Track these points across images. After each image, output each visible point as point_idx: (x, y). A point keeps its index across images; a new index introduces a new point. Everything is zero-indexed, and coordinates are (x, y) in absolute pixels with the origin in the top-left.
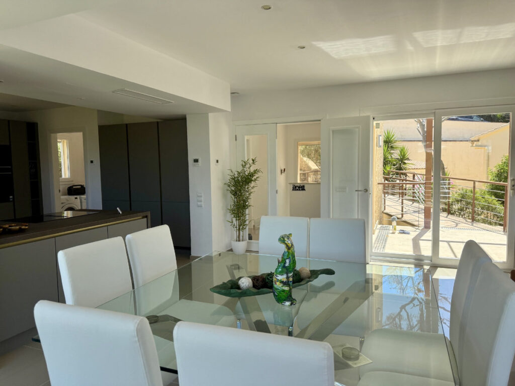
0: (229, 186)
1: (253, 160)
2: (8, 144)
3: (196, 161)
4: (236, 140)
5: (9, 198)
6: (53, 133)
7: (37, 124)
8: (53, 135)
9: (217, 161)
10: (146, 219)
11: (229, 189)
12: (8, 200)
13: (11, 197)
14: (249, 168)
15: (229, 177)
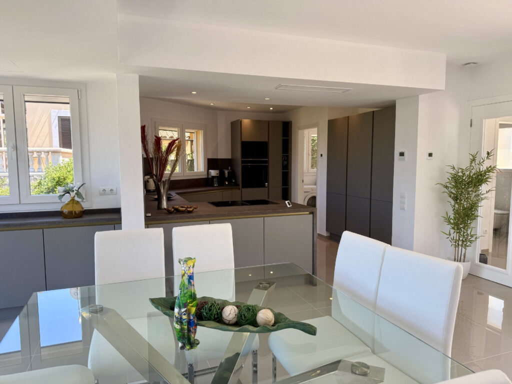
0: (446, 187)
1: (488, 153)
2: (267, 140)
3: (402, 154)
4: (471, 126)
5: (265, 185)
6: (300, 129)
7: (291, 122)
8: (300, 131)
9: (430, 155)
10: (312, 215)
11: (446, 190)
12: (264, 186)
13: (266, 184)
14: (480, 164)
15: (449, 176)
